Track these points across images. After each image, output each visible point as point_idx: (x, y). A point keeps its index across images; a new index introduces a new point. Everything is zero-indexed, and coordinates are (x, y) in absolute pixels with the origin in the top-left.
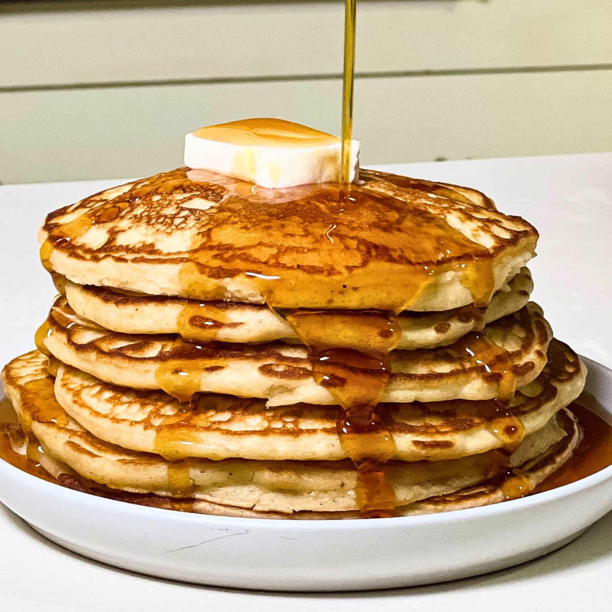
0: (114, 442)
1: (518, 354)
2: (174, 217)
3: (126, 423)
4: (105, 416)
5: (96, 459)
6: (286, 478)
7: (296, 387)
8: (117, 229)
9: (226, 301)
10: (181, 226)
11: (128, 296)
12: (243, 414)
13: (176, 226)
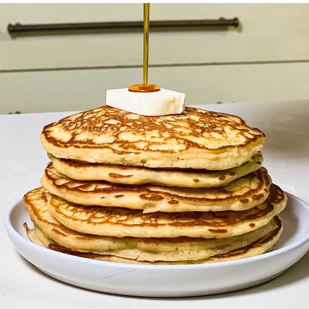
0: (74, 229)
1: (256, 190)
2: (101, 128)
3: (80, 221)
4: (70, 218)
5: (66, 237)
6: (152, 246)
7: (156, 204)
8: (75, 133)
9: (125, 166)
10: (104, 132)
11: (80, 163)
12: (132, 217)
13: (102, 132)
